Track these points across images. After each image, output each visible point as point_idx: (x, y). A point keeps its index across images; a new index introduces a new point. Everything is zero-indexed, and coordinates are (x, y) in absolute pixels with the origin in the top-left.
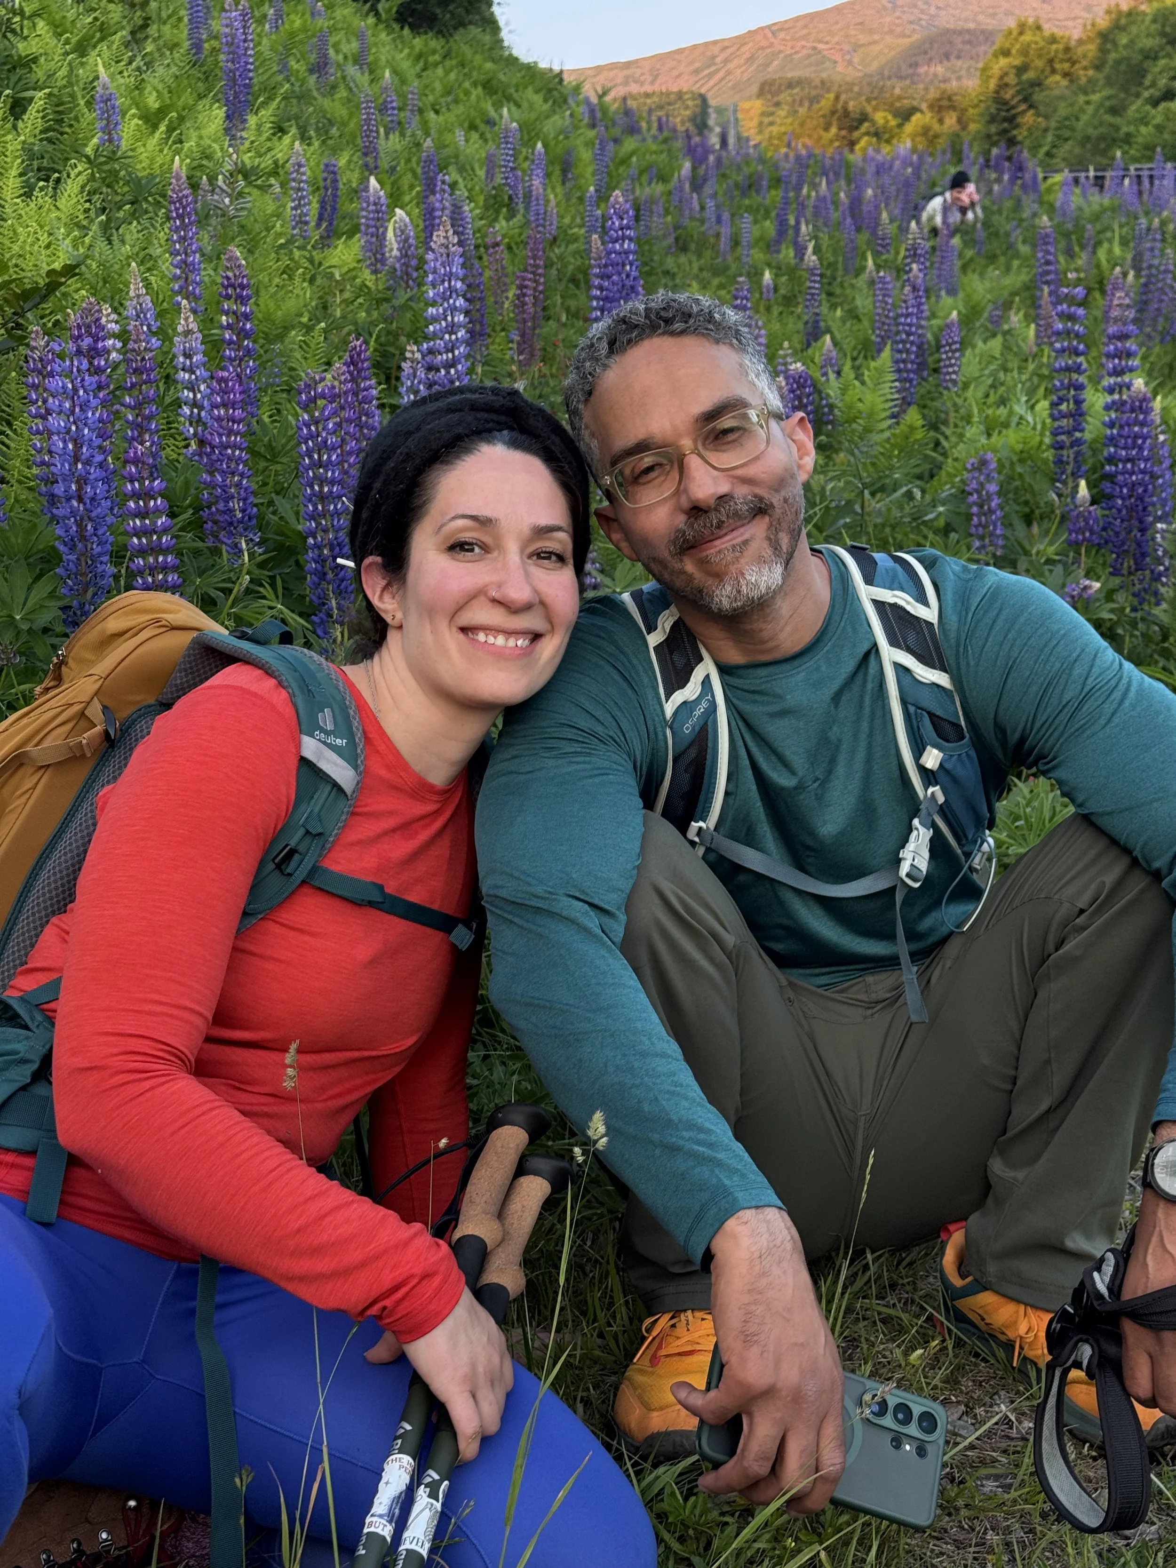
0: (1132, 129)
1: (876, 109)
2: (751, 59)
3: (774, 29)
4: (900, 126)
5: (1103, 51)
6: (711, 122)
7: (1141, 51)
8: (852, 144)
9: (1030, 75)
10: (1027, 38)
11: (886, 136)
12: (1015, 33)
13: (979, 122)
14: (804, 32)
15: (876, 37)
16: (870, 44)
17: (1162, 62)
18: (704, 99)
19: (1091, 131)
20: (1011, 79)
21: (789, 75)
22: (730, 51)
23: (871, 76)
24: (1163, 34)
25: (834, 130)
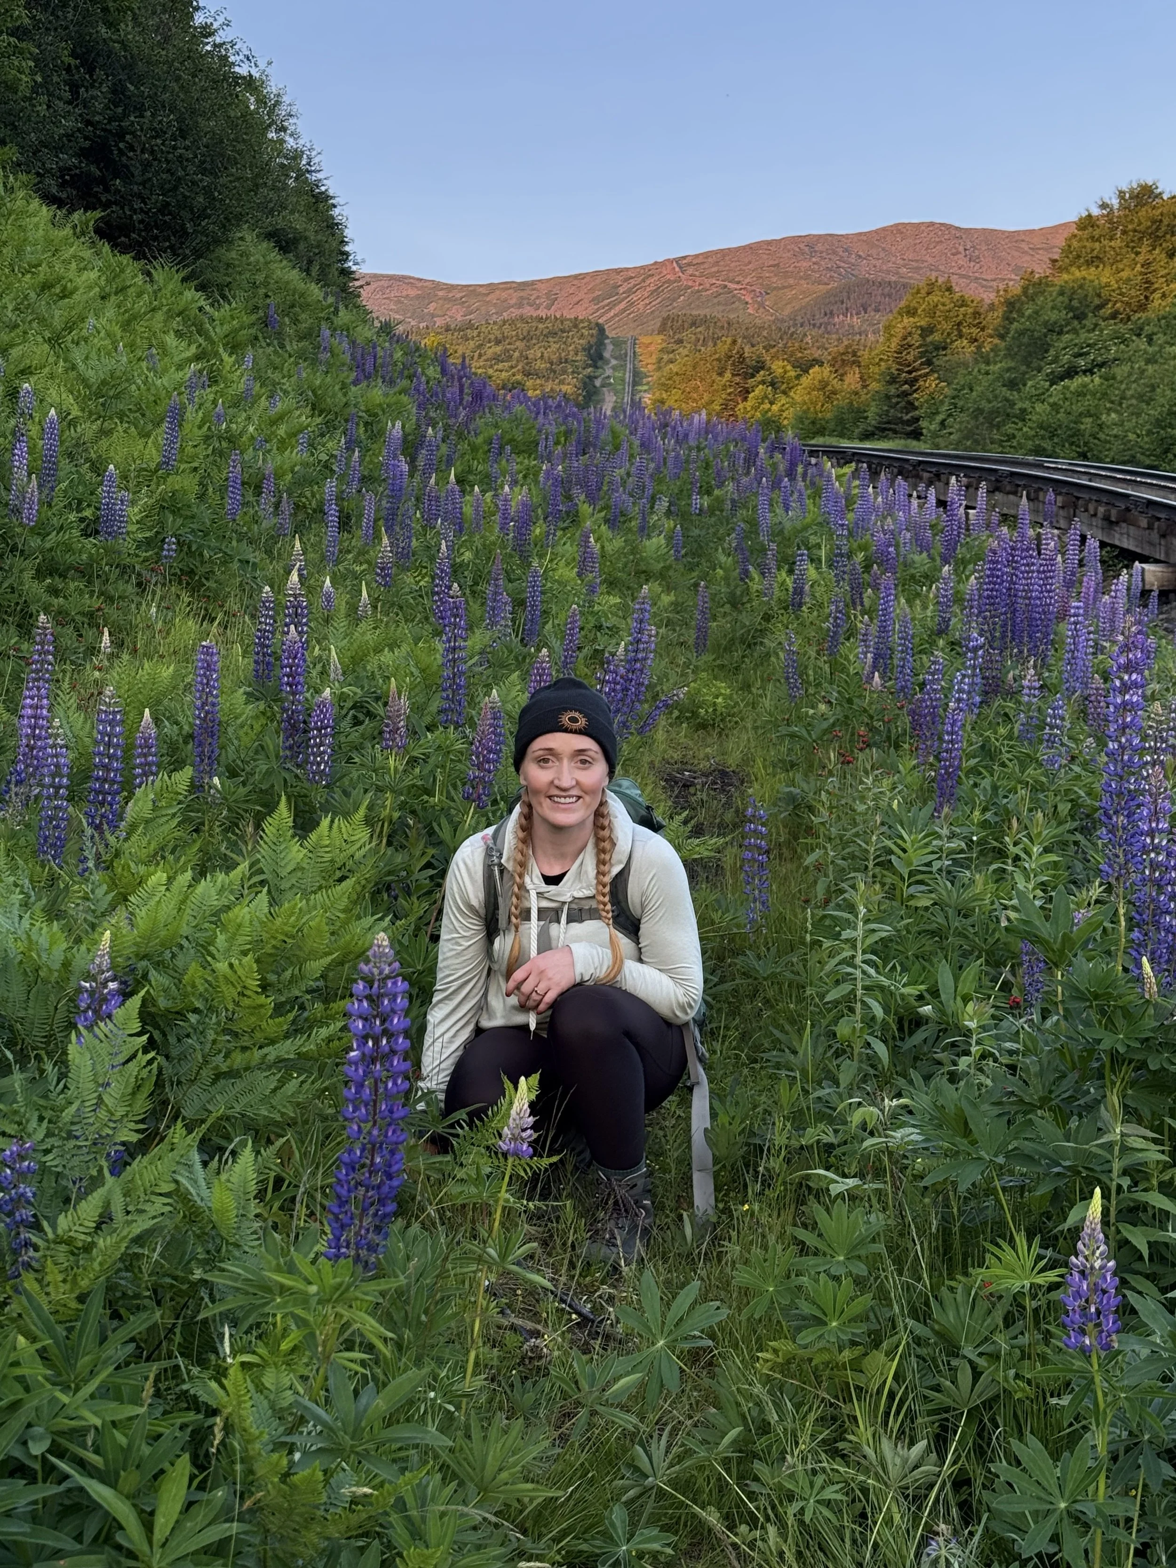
0: (1027, 405)
1: (774, 357)
2: (656, 291)
3: (682, 263)
4: (798, 377)
5: (1007, 319)
6: (607, 354)
7: (1046, 323)
8: (746, 393)
9: (936, 337)
10: (934, 298)
11: (784, 387)
12: (923, 292)
13: (879, 381)
14: (715, 269)
15: (791, 281)
16: (784, 287)
17: (1067, 337)
18: (601, 330)
19: (984, 404)
20: (916, 340)
21: (695, 313)
22: (633, 282)
23: (783, 321)
24: (1070, 308)
25: (728, 375)
